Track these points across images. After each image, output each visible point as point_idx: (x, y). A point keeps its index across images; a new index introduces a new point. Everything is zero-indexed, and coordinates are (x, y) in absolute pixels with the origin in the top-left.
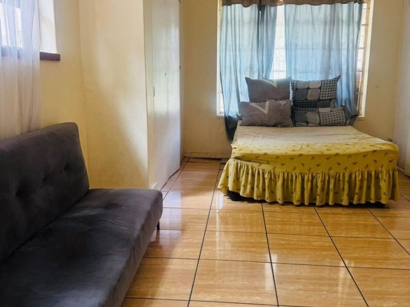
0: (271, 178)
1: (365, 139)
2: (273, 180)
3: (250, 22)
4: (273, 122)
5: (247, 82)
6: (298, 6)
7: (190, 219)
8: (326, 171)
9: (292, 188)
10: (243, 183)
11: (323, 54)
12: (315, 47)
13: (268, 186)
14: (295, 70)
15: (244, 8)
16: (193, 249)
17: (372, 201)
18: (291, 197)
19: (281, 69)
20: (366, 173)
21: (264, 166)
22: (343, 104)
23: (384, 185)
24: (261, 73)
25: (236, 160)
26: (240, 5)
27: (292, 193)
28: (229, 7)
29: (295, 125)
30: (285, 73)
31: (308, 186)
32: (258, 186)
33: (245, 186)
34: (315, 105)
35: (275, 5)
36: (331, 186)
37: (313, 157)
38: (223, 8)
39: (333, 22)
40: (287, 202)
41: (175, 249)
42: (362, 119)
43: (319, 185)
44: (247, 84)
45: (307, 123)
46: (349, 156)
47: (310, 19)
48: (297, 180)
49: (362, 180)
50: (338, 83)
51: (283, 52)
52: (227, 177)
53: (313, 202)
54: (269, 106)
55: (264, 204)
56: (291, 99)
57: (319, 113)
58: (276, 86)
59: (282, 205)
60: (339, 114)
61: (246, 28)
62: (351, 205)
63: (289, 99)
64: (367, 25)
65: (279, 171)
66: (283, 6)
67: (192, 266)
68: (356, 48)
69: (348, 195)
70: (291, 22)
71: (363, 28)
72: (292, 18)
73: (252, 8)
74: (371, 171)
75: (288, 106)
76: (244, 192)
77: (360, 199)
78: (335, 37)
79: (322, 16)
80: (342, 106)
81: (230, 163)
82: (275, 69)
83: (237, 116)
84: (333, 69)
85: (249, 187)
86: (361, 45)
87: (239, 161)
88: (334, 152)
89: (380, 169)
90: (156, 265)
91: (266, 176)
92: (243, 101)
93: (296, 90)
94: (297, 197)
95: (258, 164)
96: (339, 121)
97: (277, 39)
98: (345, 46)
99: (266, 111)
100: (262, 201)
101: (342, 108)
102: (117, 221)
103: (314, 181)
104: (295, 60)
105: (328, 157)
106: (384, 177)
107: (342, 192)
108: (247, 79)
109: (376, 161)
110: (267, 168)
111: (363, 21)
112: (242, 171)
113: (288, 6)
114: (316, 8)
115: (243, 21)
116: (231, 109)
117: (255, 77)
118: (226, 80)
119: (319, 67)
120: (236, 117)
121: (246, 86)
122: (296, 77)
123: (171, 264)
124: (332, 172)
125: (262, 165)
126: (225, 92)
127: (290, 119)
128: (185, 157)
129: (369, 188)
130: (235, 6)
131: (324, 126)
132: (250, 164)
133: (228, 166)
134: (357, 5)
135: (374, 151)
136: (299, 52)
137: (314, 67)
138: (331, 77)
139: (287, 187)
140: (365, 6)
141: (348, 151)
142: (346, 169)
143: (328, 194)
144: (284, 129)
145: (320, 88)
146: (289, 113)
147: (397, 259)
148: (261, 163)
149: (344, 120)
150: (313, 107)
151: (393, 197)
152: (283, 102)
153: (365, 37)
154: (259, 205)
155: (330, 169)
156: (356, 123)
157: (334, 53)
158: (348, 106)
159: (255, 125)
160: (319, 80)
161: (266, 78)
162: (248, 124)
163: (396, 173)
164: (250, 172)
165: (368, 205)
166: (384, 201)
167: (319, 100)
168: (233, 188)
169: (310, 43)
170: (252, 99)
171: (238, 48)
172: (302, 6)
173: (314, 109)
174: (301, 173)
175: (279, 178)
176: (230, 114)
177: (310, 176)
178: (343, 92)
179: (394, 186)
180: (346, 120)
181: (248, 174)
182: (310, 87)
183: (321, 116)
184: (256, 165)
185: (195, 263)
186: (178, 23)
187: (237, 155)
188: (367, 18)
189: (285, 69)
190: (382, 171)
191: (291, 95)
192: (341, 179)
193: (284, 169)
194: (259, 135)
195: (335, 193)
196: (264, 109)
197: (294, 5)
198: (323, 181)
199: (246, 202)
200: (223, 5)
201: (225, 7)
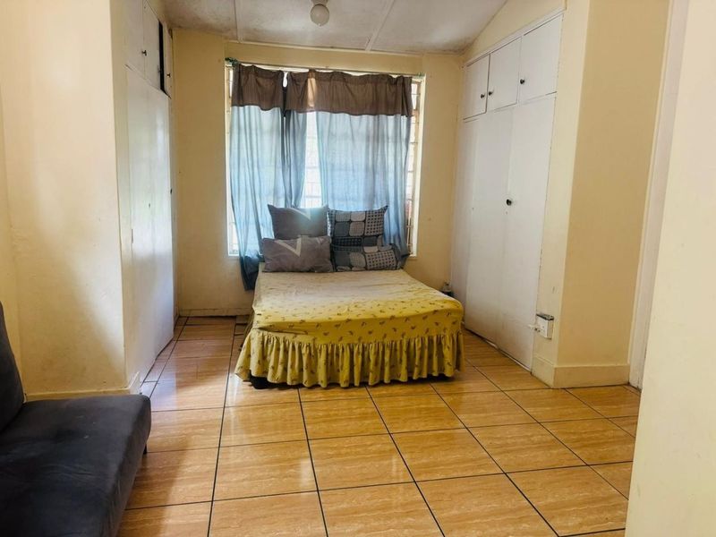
0: (310, 353)
1: (422, 292)
2: (313, 356)
3: (272, 131)
4: (308, 266)
5: (270, 211)
6: (334, 115)
7: (194, 428)
8: (380, 340)
9: (338, 364)
10: (271, 364)
11: (366, 177)
12: (356, 168)
13: (307, 365)
14: (333, 197)
15: (262, 112)
16: (203, 484)
17: (435, 374)
18: (337, 377)
19: (315, 193)
20: (427, 339)
21: (300, 338)
22: (392, 242)
23: (448, 353)
24: (289, 200)
25: (261, 332)
26: (257, 107)
27: (338, 371)
28: (241, 108)
29: (336, 269)
30: (320, 200)
31: (358, 360)
32: (292, 366)
33: (274, 368)
34: (359, 243)
35: (305, 112)
36: (387, 359)
37: (363, 323)
38: (233, 110)
39: (377, 138)
40: (332, 384)
41: (173, 488)
42: (414, 259)
43: (372, 358)
44: (271, 214)
45: (351, 267)
46: (407, 319)
47: (349, 132)
48: (345, 353)
49: (422, 349)
50: (385, 215)
51: (317, 172)
52: (248, 356)
53: (365, 380)
54: (302, 245)
55: (301, 390)
56: (329, 235)
57: (364, 253)
58: (309, 218)
59: (325, 389)
60: (387, 255)
61: (266, 138)
62: (410, 381)
63: (326, 234)
64: (416, 143)
65: (321, 343)
66: (315, 113)
67: (203, 516)
68: (404, 170)
69: (407, 368)
70: (326, 134)
71: (411, 147)
72: (326, 129)
73: (273, 113)
74: (432, 337)
75: (327, 245)
76: (273, 376)
77: (420, 373)
78: (379, 158)
79: (363, 129)
80: (391, 244)
81: (252, 336)
82: (307, 194)
83: (258, 256)
84: (379, 198)
85: (280, 368)
86: (410, 167)
87: (266, 333)
88: (388, 314)
89: (442, 333)
90: (144, 521)
91: (304, 351)
92: (266, 237)
93: (335, 223)
94: (344, 377)
95: (292, 335)
96: (388, 264)
97: (307, 154)
98: (391, 168)
99: (297, 252)
100: (299, 386)
101: (391, 247)
102: (78, 466)
103: (366, 353)
104: (332, 184)
105: (382, 322)
106: (448, 343)
107: (399, 365)
108: (271, 208)
109: (437, 324)
110: (304, 339)
111: (412, 139)
112: (270, 346)
113: (320, 113)
114: (356, 119)
115: (261, 128)
116: (249, 247)
117: (281, 205)
118: (241, 207)
119: (362, 194)
120: (256, 257)
121: (269, 216)
122: (334, 205)
123: (169, 518)
124: (387, 341)
125: (298, 336)
126: (240, 222)
127: (329, 262)
128: (180, 317)
129: (430, 357)
130: (249, 109)
131: (371, 270)
132: (281, 336)
133: (250, 340)
134: (404, 119)
135: (435, 311)
136: (337, 173)
137: (356, 194)
138: (377, 207)
139: (332, 364)
140: (413, 119)
141: (406, 313)
142: (403, 336)
143: (382, 369)
144: (322, 275)
145: (364, 221)
146: (328, 254)
147: (472, 460)
148: (296, 334)
149: (395, 262)
150: (357, 245)
151: (458, 366)
152: (319, 240)
153: (414, 157)
154: (295, 392)
155: (385, 336)
156: (408, 264)
157: (379, 178)
158: (397, 244)
159: (283, 271)
160: (362, 210)
161: (296, 206)
162: (274, 269)
163: (461, 337)
164: (282, 347)
165: (430, 379)
166: (448, 373)
167: (364, 236)
168: (257, 373)
169: (350, 162)
170: (278, 235)
171: (255, 164)
172: (338, 115)
173: (358, 247)
174: (349, 344)
175: (320, 353)
176: (248, 254)
177: (361, 347)
178: (391, 225)
179: (459, 353)
180: (397, 262)
181: (278, 349)
182: (353, 220)
183: (367, 258)
184: (289, 337)
185: (206, 508)
186: (167, 129)
187: (262, 325)
188: (416, 135)
189: (320, 194)
190: (444, 336)
191: (329, 228)
192: (398, 348)
193: (327, 340)
194: (290, 289)
195: (392, 367)
196: (295, 248)
197: (329, 114)
198: (377, 353)
199: (276, 389)
200: (233, 105)
201: (236, 107)
